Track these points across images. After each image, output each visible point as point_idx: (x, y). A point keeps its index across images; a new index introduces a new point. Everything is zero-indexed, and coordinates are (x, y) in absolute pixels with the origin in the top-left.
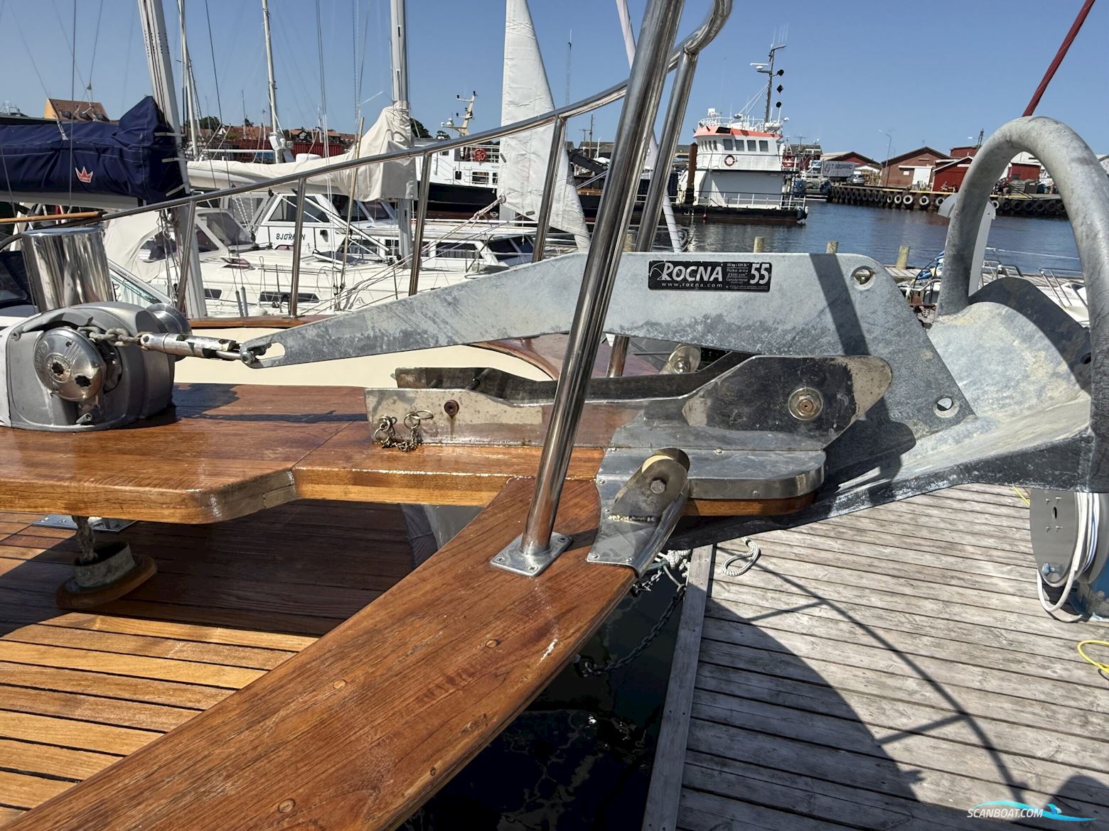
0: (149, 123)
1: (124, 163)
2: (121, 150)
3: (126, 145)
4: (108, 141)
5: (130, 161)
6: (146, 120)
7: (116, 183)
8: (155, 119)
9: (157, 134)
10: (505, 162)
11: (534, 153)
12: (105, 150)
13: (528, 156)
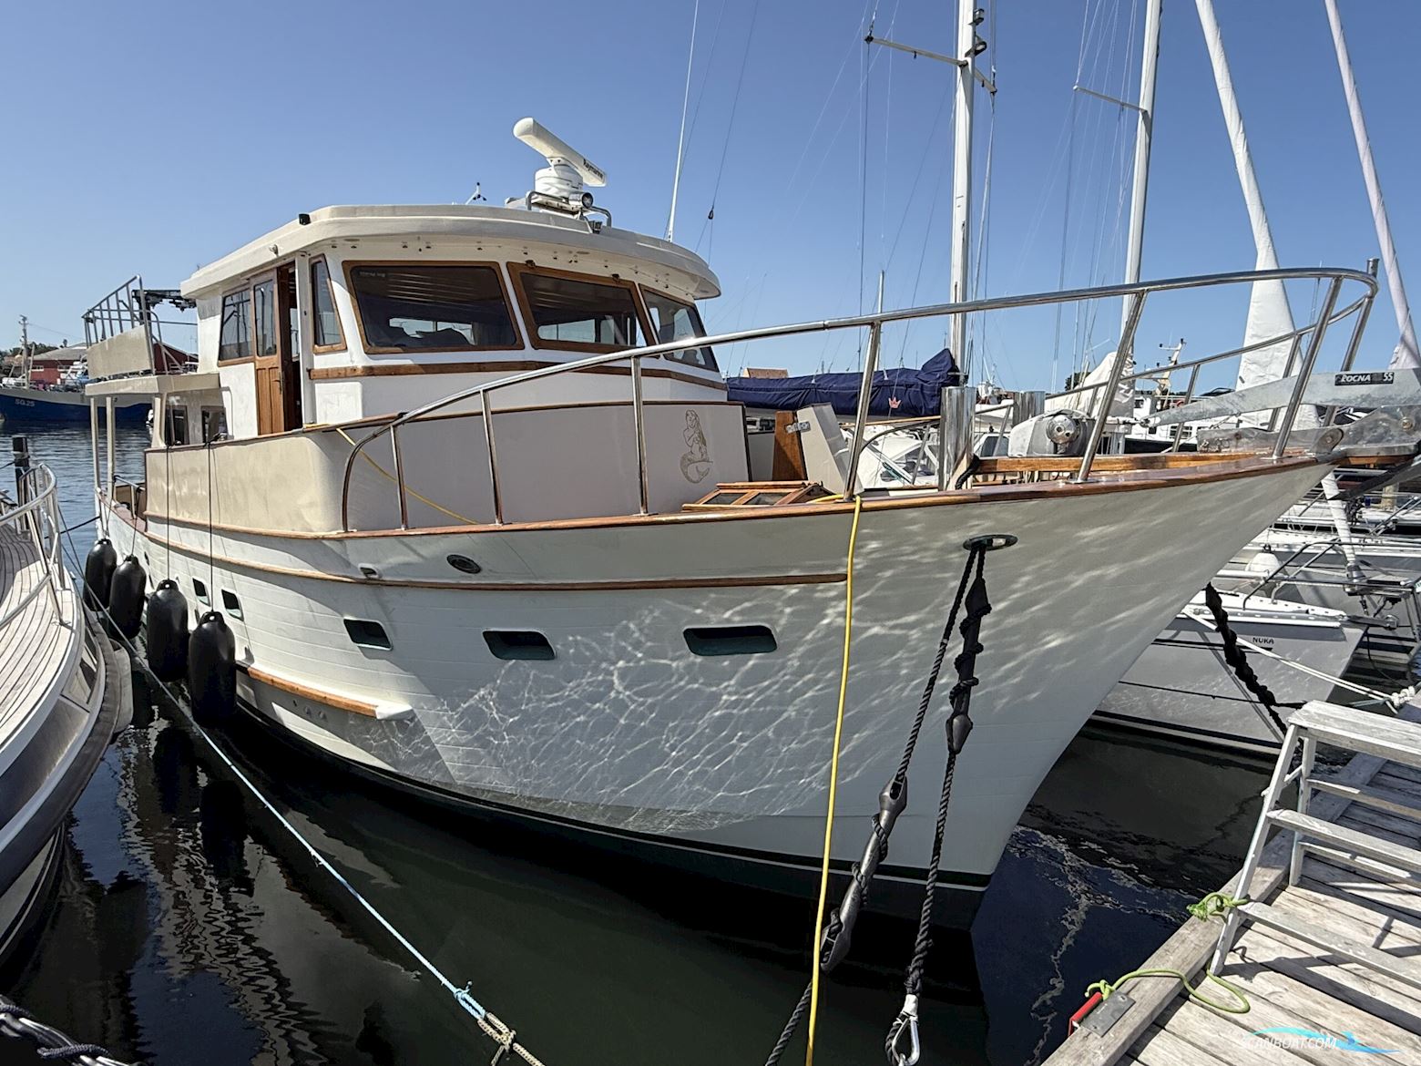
0: (945, 366)
1: (923, 393)
2: (922, 385)
3: (926, 382)
4: (912, 380)
5: (927, 392)
6: (943, 365)
7: (914, 408)
8: (950, 363)
9: (949, 374)
10: (1243, 382)
11: (1273, 375)
12: (911, 386)
13: (1267, 377)
